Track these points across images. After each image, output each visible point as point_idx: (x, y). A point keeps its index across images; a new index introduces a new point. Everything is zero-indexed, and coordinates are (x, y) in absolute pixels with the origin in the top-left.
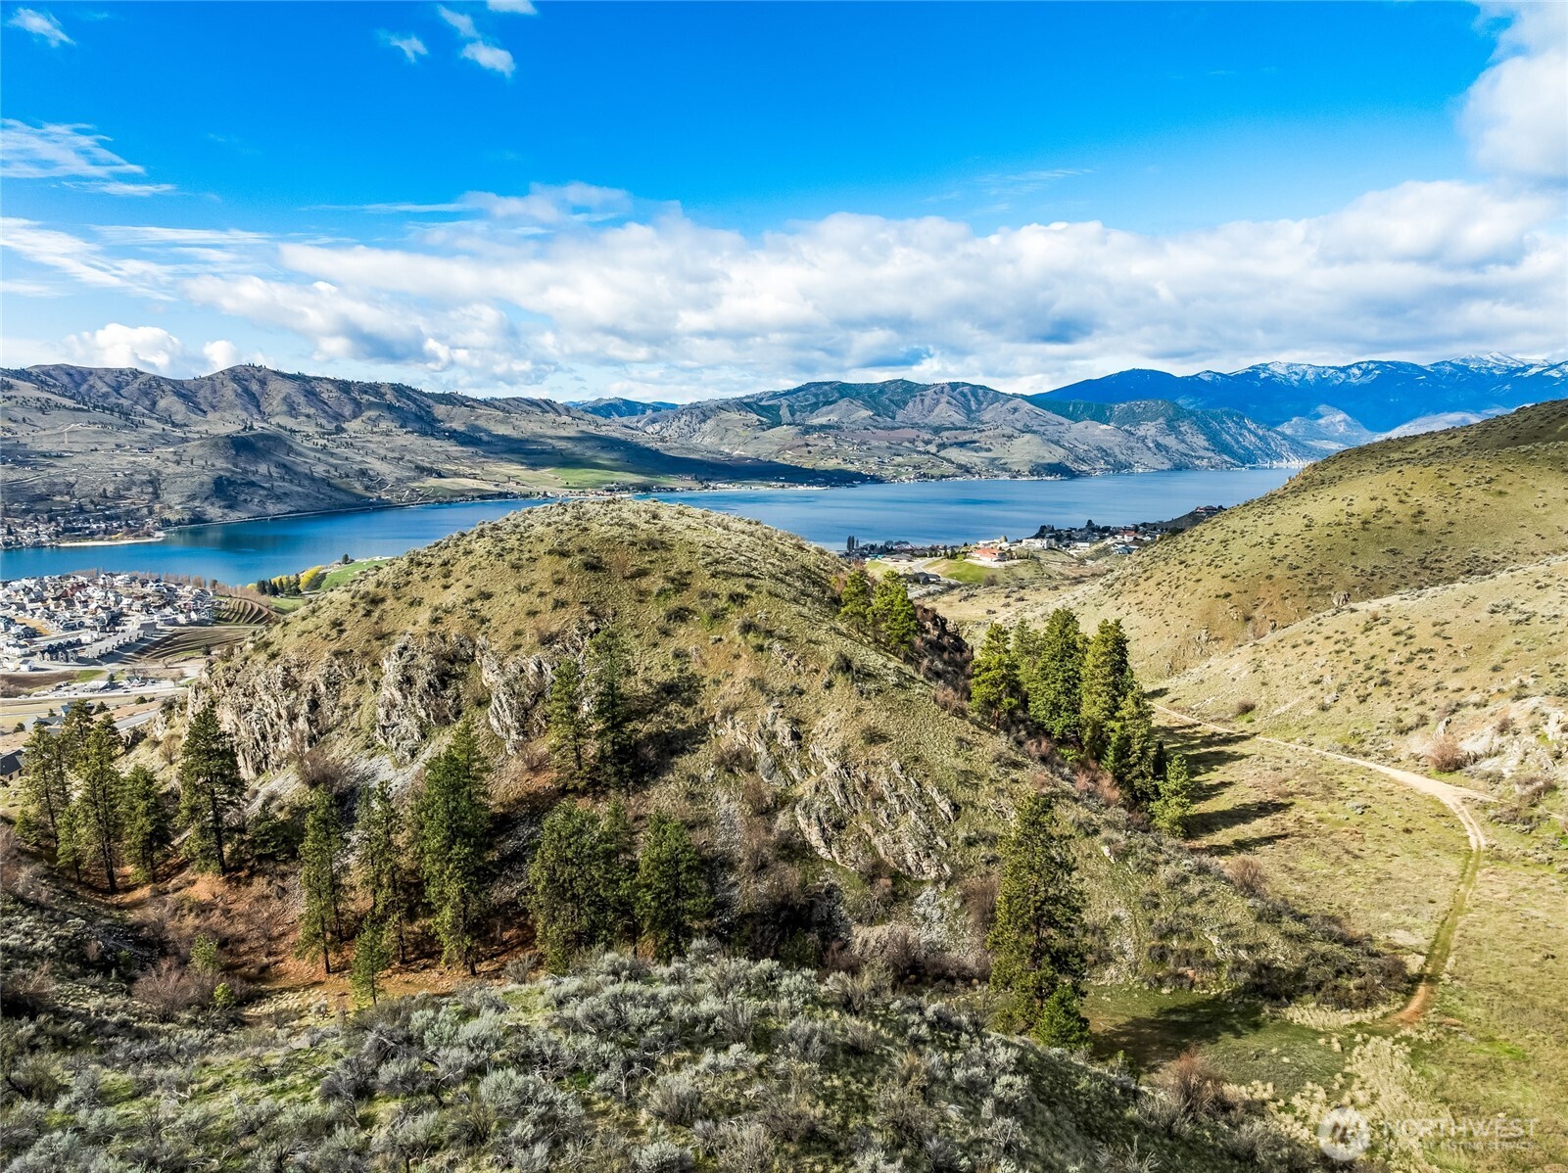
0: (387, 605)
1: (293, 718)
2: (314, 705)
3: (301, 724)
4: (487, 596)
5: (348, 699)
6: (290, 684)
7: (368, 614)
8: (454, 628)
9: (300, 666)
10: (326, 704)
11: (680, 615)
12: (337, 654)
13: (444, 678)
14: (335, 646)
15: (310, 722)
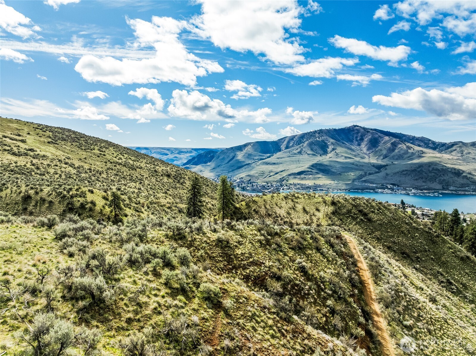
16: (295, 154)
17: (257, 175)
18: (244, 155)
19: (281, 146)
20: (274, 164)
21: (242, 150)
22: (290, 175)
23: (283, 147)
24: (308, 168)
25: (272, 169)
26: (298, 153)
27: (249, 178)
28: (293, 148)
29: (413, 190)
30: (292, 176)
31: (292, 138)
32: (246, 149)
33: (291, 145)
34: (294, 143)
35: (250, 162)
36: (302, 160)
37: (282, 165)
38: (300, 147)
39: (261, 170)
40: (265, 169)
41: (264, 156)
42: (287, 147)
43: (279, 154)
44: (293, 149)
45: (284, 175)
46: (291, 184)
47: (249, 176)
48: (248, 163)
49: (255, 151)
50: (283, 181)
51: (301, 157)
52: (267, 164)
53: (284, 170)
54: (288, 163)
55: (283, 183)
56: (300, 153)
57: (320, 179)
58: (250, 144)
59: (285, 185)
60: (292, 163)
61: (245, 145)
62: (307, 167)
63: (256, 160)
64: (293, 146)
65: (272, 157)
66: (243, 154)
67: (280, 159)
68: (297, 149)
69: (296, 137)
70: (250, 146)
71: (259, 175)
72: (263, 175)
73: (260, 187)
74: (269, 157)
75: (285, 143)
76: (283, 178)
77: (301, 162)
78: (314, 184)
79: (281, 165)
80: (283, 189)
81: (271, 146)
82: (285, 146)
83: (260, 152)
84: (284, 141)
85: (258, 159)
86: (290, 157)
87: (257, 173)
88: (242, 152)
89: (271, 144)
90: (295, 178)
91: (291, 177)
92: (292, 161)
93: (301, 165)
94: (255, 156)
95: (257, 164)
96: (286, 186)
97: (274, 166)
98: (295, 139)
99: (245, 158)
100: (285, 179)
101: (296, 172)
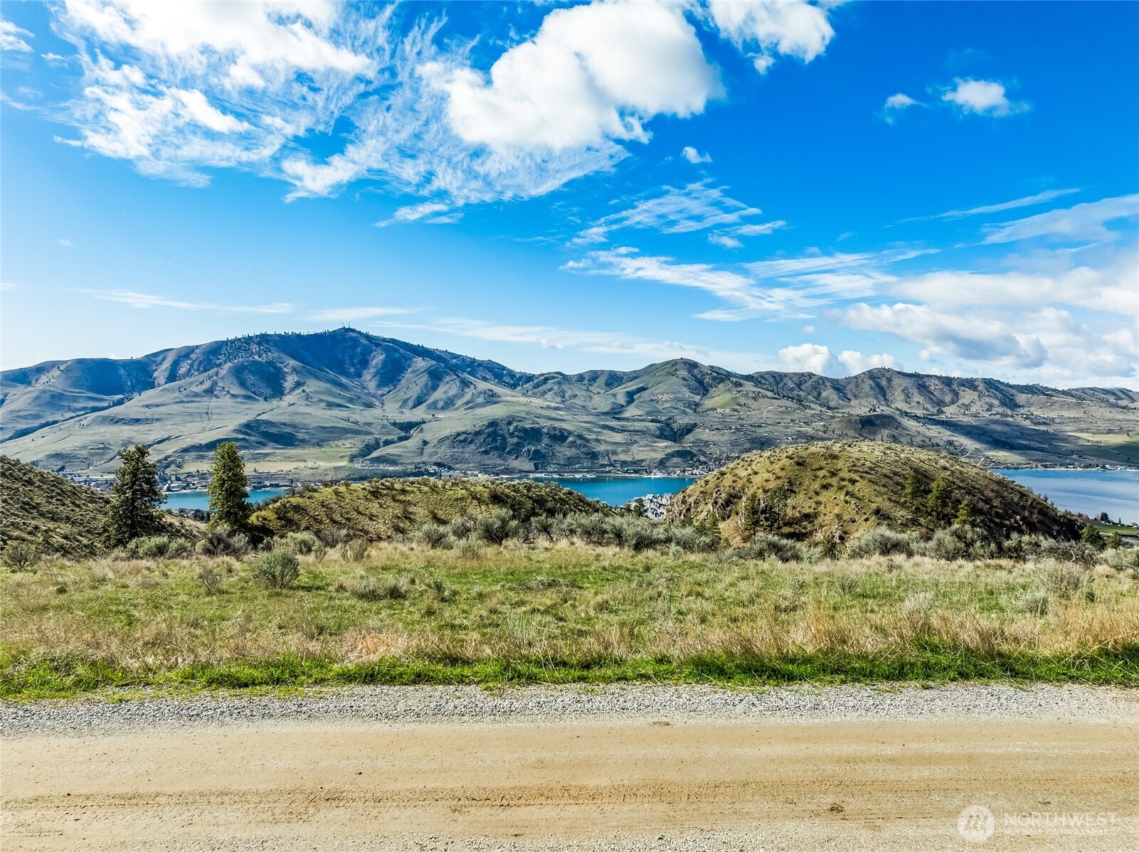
0: (725, 476)
1: (680, 514)
2: (688, 510)
3: (682, 517)
4: (756, 473)
5: (699, 510)
6: (684, 502)
7: (718, 479)
8: (739, 485)
9: (689, 496)
10: (693, 510)
11: (825, 487)
12: (702, 492)
13: (728, 502)
14: (702, 489)
15: (684, 516)
16: (197, 395)
17: (84, 453)
18: (37, 398)
19: (156, 374)
20: (137, 421)
21: (29, 383)
22: (186, 450)
23: (160, 374)
24: (235, 431)
25: (133, 434)
26: (205, 391)
27: (60, 464)
28: (188, 380)
29: (480, 475)
30: (193, 454)
31: (187, 353)
32: (44, 379)
33: (182, 371)
34: (192, 366)
35: (58, 417)
36: (217, 411)
37: (159, 423)
38: (210, 377)
39: (97, 438)
40: (108, 436)
41: (102, 400)
42: (172, 377)
43: (148, 396)
44: (191, 383)
45: (170, 452)
46: (190, 475)
47: (57, 456)
48: (51, 420)
49: (74, 385)
50: (168, 466)
51: (214, 402)
52: (115, 421)
53: (168, 439)
54: (178, 419)
55: (168, 471)
56: (210, 392)
57: (268, 458)
58: (54, 364)
59: (173, 478)
60: (189, 419)
61: (41, 369)
62: (231, 428)
63: (77, 410)
64: (188, 374)
65: (127, 404)
66: (35, 395)
67: (153, 409)
68: (201, 383)
69: (197, 351)
70: (56, 372)
71: (92, 455)
72: (103, 454)
73: (98, 486)
74: (120, 402)
75: (167, 364)
76: (166, 459)
77: (214, 417)
78: (255, 471)
79: (157, 425)
80: (169, 489)
81: (122, 371)
82: (166, 374)
83: (89, 390)
84: (164, 359)
85: (84, 408)
86: (182, 402)
87: (84, 447)
88: (30, 389)
89: (124, 368)
90: (202, 457)
91: (187, 456)
92: (190, 414)
93: (213, 424)
94: (75, 399)
95: (85, 422)
96: (178, 479)
97: (136, 427)
98: (193, 356)
99: (39, 405)
100: (172, 462)
101: (204, 442)
